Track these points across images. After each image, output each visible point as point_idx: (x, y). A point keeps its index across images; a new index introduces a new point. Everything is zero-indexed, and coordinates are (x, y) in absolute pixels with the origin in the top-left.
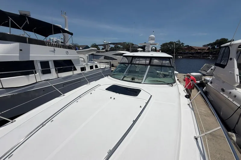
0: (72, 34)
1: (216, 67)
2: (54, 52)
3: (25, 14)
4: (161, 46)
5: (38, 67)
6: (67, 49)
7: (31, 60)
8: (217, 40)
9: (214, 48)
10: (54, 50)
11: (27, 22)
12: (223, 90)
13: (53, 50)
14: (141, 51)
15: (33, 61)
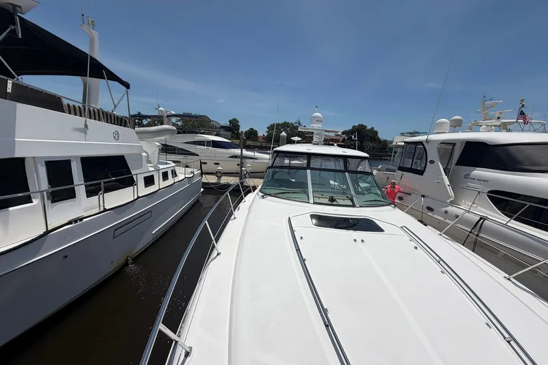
0: (127, 86)
1: (403, 172)
2: (86, 134)
3: (14, 6)
4: (268, 128)
5: (39, 180)
6: (114, 124)
7: (17, 155)
8: (354, 127)
9: (350, 139)
10: (86, 126)
11: (14, 32)
12: (430, 209)
13: (83, 127)
14: (298, 142)
15: (22, 161)
